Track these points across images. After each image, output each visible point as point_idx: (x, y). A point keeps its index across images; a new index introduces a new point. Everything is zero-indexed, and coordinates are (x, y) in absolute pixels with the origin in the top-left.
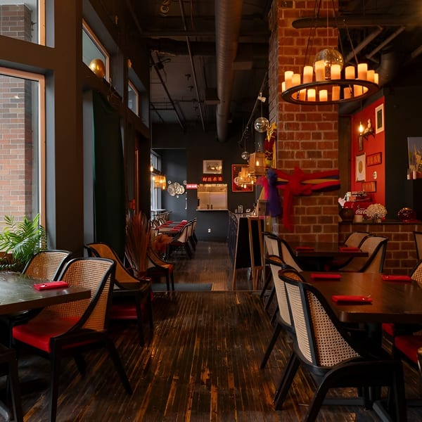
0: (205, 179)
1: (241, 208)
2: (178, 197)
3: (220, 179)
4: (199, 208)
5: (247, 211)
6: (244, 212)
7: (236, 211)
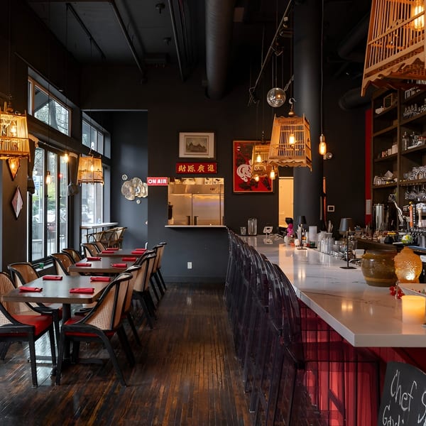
0: (182, 168)
1: (253, 224)
2: (138, 202)
3: (211, 168)
4: (172, 223)
5: (265, 231)
6: (260, 232)
7: (243, 231)
